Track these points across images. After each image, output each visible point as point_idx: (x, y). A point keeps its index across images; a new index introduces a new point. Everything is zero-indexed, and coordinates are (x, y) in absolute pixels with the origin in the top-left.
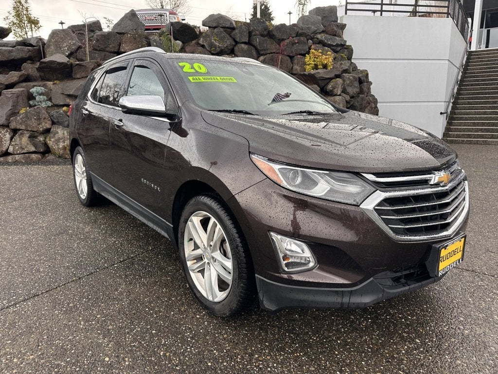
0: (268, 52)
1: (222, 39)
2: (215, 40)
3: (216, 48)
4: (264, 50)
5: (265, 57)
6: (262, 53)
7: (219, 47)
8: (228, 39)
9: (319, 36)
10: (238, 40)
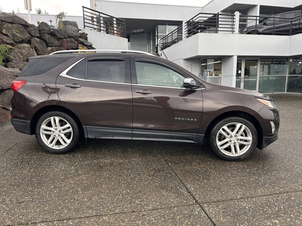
0: (54, 45)
1: (22, 32)
2: (16, 32)
3: (18, 38)
4: (52, 43)
5: (52, 48)
6: (50, 45)
7: (21, 38)
8: (27, 33)
9: (80, 39)
10: (33, 34)
